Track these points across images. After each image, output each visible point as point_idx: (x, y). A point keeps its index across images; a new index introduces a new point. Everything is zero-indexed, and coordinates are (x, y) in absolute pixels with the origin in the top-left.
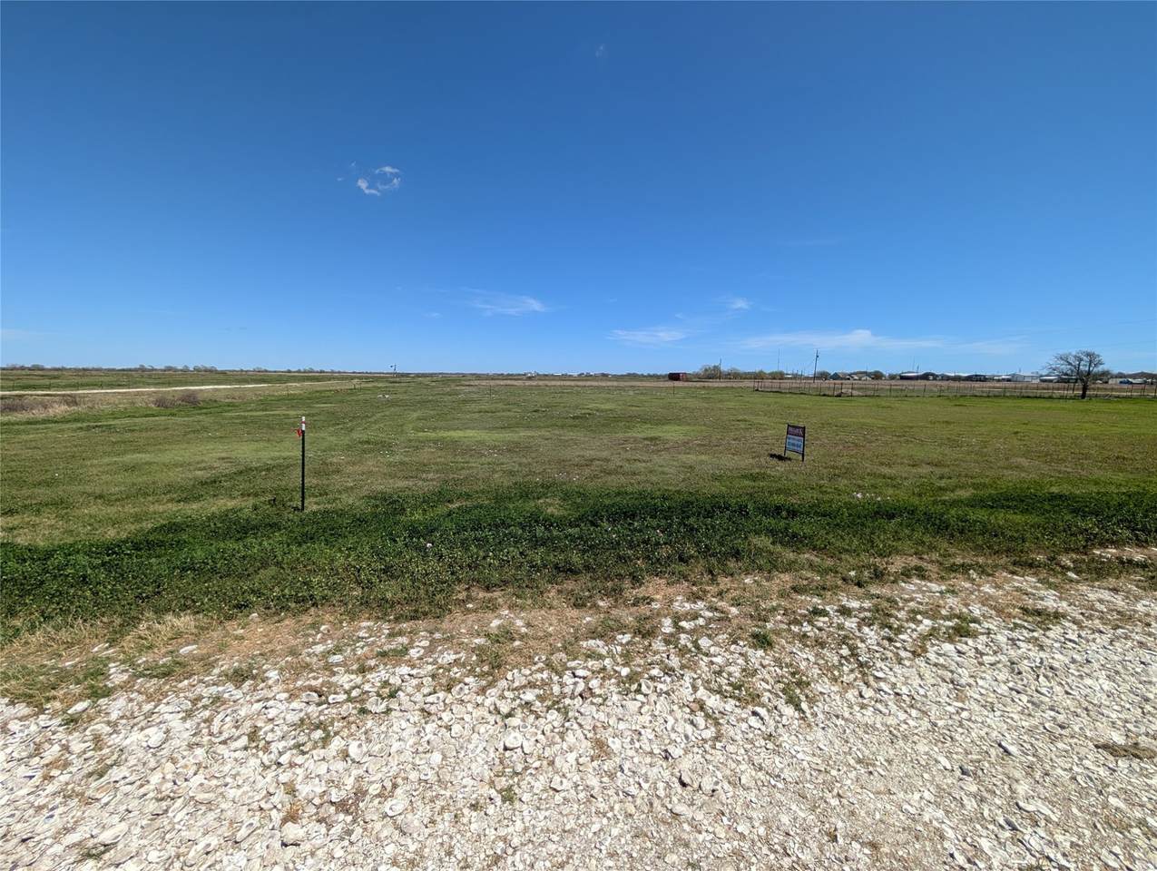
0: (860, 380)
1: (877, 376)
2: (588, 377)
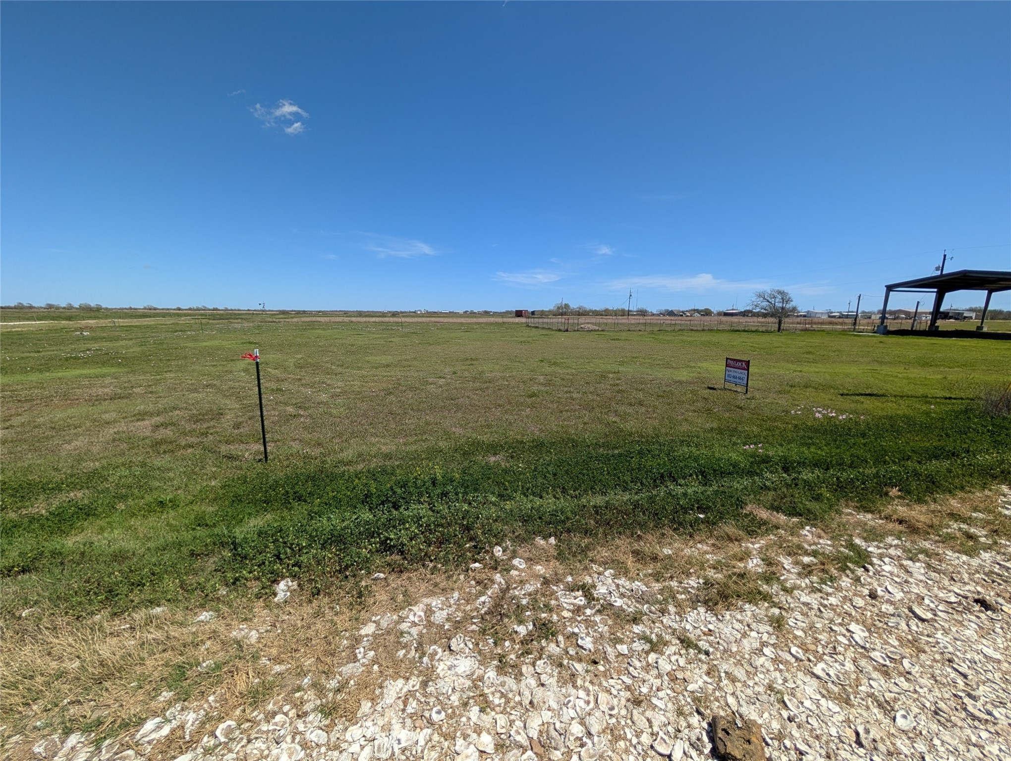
0: (691, 316)
1: (707, 313)
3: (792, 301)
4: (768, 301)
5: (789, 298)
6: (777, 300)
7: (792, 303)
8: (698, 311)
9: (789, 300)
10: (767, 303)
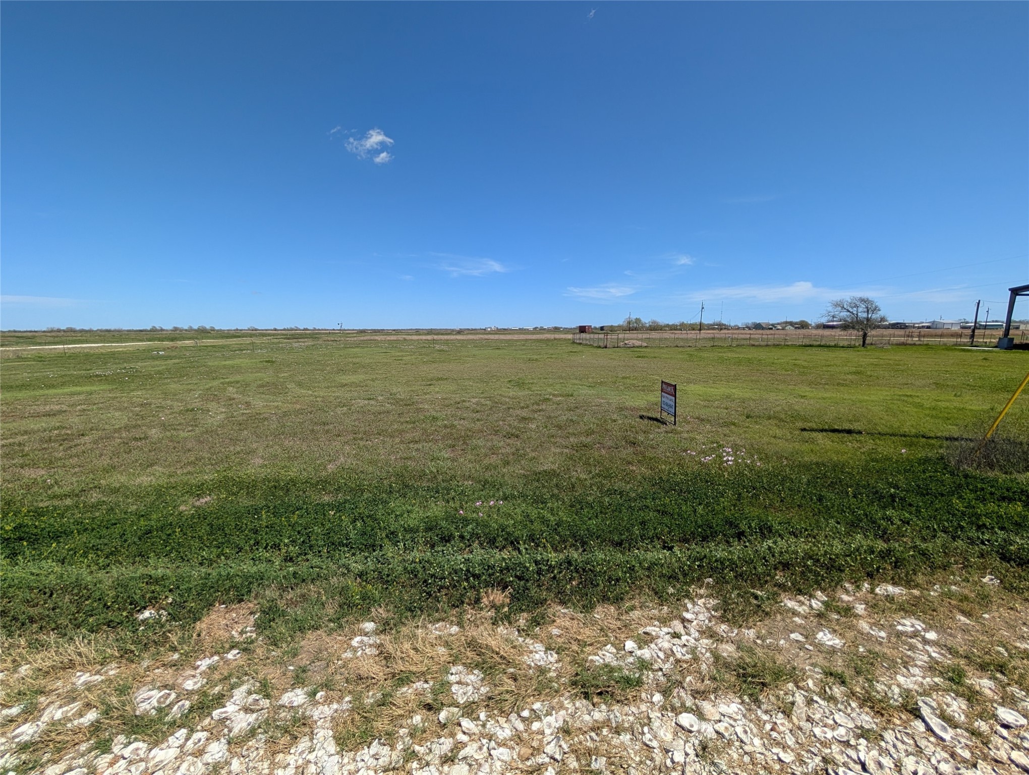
0: (783, 329)
1: (803, 325)
2: (542, 330)
3: (879, 310)
4: (848, 311)
5: (876, 307)
6: (860, 310)
7: (880, 313)
8: (791, 324)
9: (876, 309)
10: (848, 313)
